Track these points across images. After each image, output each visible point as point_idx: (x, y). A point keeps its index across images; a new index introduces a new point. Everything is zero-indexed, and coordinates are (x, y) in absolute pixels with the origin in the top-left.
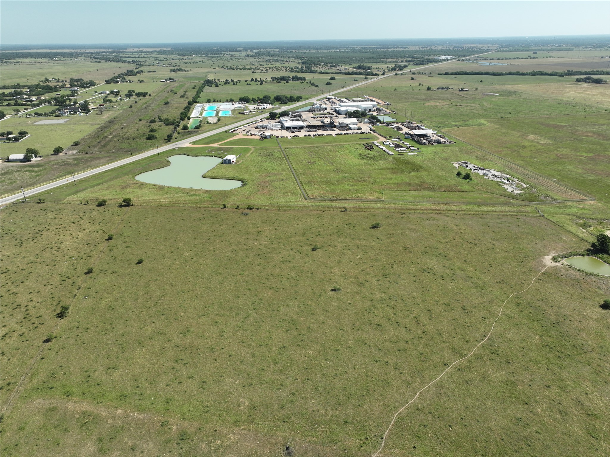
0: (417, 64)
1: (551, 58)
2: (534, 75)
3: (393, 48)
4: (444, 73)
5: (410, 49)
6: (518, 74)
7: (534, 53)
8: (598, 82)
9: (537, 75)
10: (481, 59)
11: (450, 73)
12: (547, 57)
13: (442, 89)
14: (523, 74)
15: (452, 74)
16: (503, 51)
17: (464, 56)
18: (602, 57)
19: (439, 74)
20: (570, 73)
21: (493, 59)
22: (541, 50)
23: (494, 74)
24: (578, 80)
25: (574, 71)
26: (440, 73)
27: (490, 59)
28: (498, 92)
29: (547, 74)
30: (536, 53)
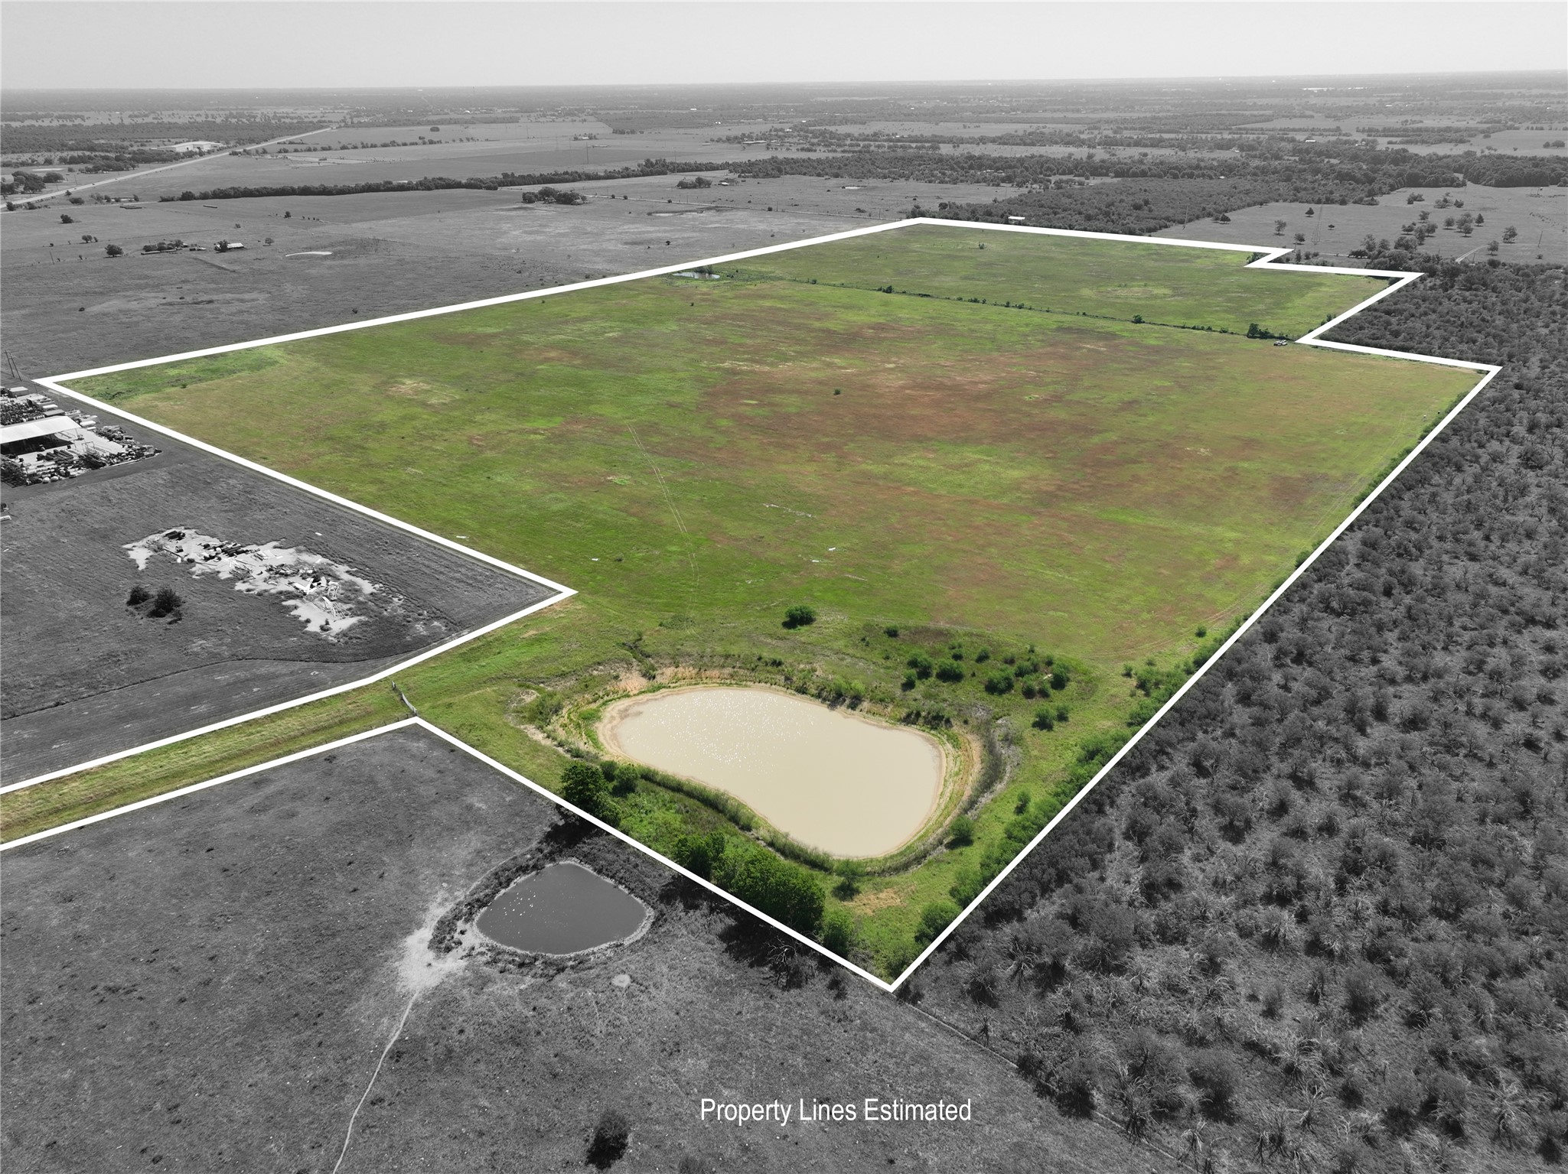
0: (96, 170)
1: (471, 143)
2: (429, 189)
3: (31, 117)
4: (180, 195)
5: (89, 123)
6: (389, 187)
7: (432, 130)
8: (567, 199)
9: (437, 188)
10: (299, 147)
11: (197, 195)
12: (461, 140)
13: (161, 249)
14: (402, 188)
15: (204, 196)
16: (360, 125)
17: (252, 141)
18: (576, 139)
19: (164, 200)
20: (509, 180)
21: (329, 149)
22: (450, 122)
23: (325, 191)
24: (528, 199)
25: (516, 175)
26: (165, 197)
27: (324, 149)
28: (332, 245)
29: (459, 185)
30: (438, 130)
